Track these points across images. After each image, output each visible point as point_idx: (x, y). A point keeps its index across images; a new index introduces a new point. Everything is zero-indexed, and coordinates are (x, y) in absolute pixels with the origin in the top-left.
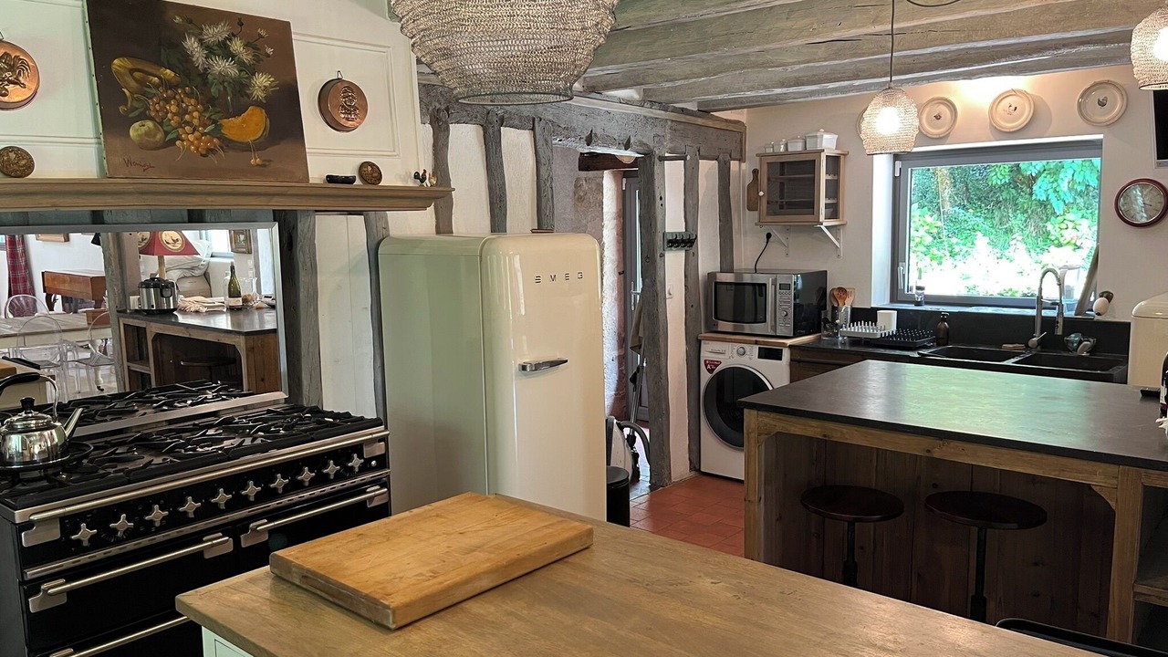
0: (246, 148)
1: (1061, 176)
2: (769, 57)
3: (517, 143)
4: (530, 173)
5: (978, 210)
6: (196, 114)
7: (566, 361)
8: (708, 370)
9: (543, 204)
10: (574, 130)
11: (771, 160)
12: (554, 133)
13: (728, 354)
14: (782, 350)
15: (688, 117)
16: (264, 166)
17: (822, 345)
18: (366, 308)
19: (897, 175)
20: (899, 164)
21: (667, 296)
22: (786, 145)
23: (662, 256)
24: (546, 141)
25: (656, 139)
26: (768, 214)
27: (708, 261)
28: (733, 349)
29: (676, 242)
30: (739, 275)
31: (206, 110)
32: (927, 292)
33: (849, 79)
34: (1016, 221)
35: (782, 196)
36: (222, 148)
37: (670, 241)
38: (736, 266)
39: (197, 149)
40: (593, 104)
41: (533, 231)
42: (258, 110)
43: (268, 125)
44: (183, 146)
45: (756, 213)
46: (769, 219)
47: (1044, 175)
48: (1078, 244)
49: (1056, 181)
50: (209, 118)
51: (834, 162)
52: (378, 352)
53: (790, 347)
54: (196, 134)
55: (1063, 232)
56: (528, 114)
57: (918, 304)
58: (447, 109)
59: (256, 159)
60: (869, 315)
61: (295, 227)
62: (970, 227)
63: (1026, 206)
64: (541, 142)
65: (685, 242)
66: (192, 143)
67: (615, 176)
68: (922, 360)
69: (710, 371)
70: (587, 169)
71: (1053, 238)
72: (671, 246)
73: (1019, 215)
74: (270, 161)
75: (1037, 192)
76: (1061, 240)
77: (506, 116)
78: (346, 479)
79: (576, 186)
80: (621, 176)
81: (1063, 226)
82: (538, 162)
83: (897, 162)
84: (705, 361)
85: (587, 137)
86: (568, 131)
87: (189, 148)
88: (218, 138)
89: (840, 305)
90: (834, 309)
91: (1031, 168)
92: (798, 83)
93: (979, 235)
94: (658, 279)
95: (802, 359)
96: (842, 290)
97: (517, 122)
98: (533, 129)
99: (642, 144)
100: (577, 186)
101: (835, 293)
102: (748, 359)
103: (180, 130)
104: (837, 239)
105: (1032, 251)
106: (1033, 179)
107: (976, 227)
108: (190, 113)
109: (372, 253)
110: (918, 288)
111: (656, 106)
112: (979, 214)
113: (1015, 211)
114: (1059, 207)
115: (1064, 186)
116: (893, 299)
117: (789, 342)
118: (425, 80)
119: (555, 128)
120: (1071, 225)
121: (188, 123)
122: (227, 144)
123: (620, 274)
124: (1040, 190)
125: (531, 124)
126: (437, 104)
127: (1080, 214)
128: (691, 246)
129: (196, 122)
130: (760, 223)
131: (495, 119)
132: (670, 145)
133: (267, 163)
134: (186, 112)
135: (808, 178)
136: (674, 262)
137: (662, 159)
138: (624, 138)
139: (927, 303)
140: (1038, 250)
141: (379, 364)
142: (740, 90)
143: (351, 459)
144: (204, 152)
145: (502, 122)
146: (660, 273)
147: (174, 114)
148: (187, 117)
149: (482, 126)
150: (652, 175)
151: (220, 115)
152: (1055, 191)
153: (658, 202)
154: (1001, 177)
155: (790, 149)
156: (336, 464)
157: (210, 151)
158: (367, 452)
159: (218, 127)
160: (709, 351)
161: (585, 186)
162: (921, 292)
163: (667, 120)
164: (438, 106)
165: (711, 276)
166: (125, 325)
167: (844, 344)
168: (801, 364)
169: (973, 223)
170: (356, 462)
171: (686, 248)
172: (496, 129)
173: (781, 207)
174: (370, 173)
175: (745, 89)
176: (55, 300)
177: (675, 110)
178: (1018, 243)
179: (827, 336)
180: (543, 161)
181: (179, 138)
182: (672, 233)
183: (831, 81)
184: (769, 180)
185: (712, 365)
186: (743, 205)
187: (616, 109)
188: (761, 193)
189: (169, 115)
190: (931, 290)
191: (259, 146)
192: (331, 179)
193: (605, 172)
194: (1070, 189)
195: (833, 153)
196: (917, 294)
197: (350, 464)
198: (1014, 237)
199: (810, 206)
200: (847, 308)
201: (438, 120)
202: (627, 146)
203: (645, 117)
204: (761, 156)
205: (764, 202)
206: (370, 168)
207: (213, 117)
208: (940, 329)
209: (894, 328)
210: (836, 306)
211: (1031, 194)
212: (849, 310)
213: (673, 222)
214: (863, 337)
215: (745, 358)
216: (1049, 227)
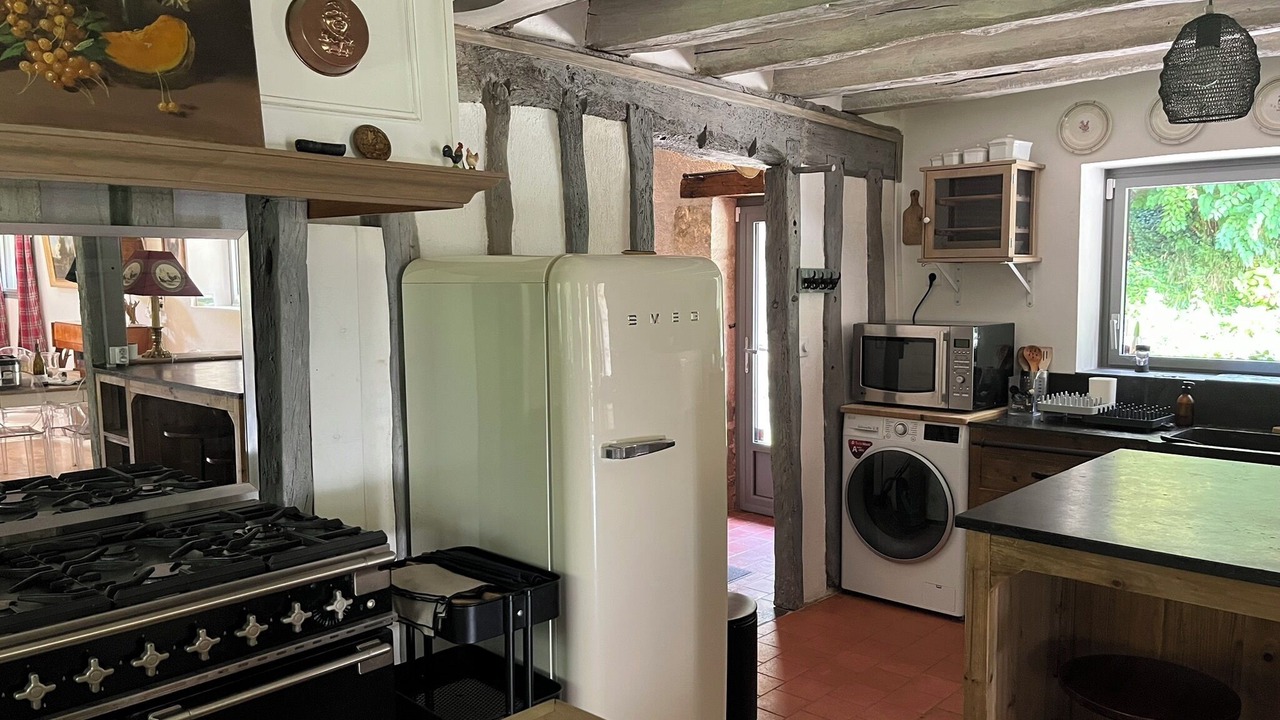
0: (148, 82)
1: (1250, 221)
2: (965, 12)
3: (602, 137)
4: (621, 181)
5: (1147, 262)
6: (59, 19)
7: (673, 444)
8: (854, 453)
9: (639, 223)
10: (682, 125)
11: (940, 175)
12: (654, 127)
13: (882, 432)
14: (958, 429)
15: (831, 118)
16: (183, 115)
17: (1011, 423)
18: (382, 361)
19: (1110, 197)
20: (1112, 183)
21: (801, 353)
22: (961, 157)
23: (795, 299)
24: (645, 137)
25: (789, 144)
26: (936, 247)
27: (853, 309)
28: (888, 426)
29: (813, 282)
30: (892, 327)
31: (79, 14)
32: (1153, 353)
33: (1069, 52)
34: (1195, 276)
35: (951, 225)
36: (105, 80)
37: (805, 281)
38: (888, 317)
39: (59, 77)
40: (709, 91)
41: (625, 253)
42: (174, 22)
43: (193, 49)
44: (33, 73)
45: (919, 248)
46: (938, 253)
47: (1229, 220)
48: (1272, 304)
49: (1243, 227)
50: (84, 27)
51: (1028, 178)
52: (399, 424)
53: (970, 424)
54: (59, 51)
55: (1253, 289)
56: (621, 99)
57: (1141, 369)
58: (507, 84)
59: (167, 103)
60: (1078, 383)
61: (275, 240)
62: (1138, 282)
63: (1207, 258)
64: (636, 140)
65: (825, 282)
66: (49, 67)
67: (726, 204)
68: (1167, 447)
69: (857, 455)
70: (691, 195)
71: (1240, 296)
72: (807, 287)
73: (1199, 269)
74: (193, 108)
75: (1221, 241)
76: (1251, 298)
77: (590, 99)
78: (324, 630)
79: (676, 217)
80: (734, 205)
81: (1253, 282)
82: (633, 165)
83: (1110, 181)
84: (850, 441)
85: (699, 137)
86: (674, 127)
87: (42, 76)
88: (98, 62)
89: (1033, 370)
90: (1024, 374)
91: (1213, 211)
92: (993, 60)
93: (1151, 291)
94: (790, 331)
95: (987, 442)
96: (1035, 350)
97: (605, 109)
98: (627, 120)
99: (771, 150)
100: (679, 217)
101: (1026, 353)
102: (911, 440)
103: (29, 44)
104: (1028, 282)
105: (1215, 311)
106: (1214, 225)
107: (1145, 283)
108: (49, 17)
109: (394, 282)
110: (1141, 348)
111: (791, 100)
112: (1148, 267)
113: (1193, 264)
114: (1248, 260)
115: (1254, 234)
116: (1103, 361)
117: (969, 418)
118: (477, 39)
119: (657, 121)
120: (1262, 281)
121: (44, 34)
122: (114, 73)
123: (730, 327)
124: (1224, 237)
125: (625, 113)
126: (493, 76)
127: (1272, 269)
128: (833, 288)
129: (59, 32)
130: (925, 259)
131: (575, 102)
132: (807, 153)
133: (187, 111)
134: (42, 13)
135: (991, 200)
136: (810, 308)
137: (797, 171)
138: (747, 140)
139: (1153, 369)
140: (1223, 310)
141: (400, 442)
142: (909, 74)
143: (331, 599)
144: (70, 84)
145: (584, 106)
146: (792, 323)
147: (20, 17)
148: (43, 23)
149: (556, 111)
150: (784, 192)
151: (106, 24)
152: (1243, 240)
153: (791, 228)
154: (1176, 223)
155: (966, 162)
156: (304, 609)
157: (86, 83)
158: (358, 587)
159: (100, 45)
160: (854, 428)
161: (688, 218)
162: (1144, 353)
163: (804, 119)
164: (494, 78)
165: (858, 328)
166: (101, 383)
167: (1039, 421)
168: (985, 449)
169: (1141, 277)
170: (340, 605)
171: (826, 290)
172: (576, 116)
173: (951, 239)
174: (371, 143)
175: (917, 73)
176: (67, 355)
177: (814, 107)
178: (1199, 302)
179: (1017, 410)
180: (639, 164)
181: (25, 57)
182: (809, 270)
183: (1041, 56)
184: (937, 202)
185: (859, 447)
186: (898, 238)
187: (739, 101)
188: (927, 220)
189: (10, 18)
190: (1155, 352)
191: (173, 82)
192: (302, 146)
193: (715, 198)
194: (1263, 237)
195: (1027, 165)
196: (1139, 356)
197: (329, 608)
198: (1194, 293)
199: (996, 237)
200: (1042, 373)
201: (494, 98)
202: (752, 151)
203: (776, 113)
204: (926, 171)
205: (930, 231)
206: (371, 136)
207: (90, 27)
208: (1181, 404)
209: (1113, 402)
210: (1026, 370)
211: (1213, 244)
212: (1045, 376)
213: (810, 255)
214: (1066, 412)
215: (907, 439)
216: (1236, 282)
